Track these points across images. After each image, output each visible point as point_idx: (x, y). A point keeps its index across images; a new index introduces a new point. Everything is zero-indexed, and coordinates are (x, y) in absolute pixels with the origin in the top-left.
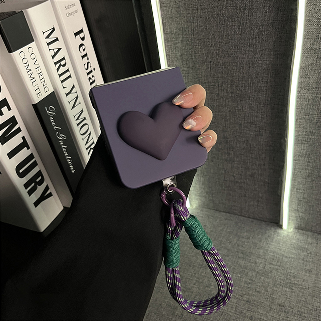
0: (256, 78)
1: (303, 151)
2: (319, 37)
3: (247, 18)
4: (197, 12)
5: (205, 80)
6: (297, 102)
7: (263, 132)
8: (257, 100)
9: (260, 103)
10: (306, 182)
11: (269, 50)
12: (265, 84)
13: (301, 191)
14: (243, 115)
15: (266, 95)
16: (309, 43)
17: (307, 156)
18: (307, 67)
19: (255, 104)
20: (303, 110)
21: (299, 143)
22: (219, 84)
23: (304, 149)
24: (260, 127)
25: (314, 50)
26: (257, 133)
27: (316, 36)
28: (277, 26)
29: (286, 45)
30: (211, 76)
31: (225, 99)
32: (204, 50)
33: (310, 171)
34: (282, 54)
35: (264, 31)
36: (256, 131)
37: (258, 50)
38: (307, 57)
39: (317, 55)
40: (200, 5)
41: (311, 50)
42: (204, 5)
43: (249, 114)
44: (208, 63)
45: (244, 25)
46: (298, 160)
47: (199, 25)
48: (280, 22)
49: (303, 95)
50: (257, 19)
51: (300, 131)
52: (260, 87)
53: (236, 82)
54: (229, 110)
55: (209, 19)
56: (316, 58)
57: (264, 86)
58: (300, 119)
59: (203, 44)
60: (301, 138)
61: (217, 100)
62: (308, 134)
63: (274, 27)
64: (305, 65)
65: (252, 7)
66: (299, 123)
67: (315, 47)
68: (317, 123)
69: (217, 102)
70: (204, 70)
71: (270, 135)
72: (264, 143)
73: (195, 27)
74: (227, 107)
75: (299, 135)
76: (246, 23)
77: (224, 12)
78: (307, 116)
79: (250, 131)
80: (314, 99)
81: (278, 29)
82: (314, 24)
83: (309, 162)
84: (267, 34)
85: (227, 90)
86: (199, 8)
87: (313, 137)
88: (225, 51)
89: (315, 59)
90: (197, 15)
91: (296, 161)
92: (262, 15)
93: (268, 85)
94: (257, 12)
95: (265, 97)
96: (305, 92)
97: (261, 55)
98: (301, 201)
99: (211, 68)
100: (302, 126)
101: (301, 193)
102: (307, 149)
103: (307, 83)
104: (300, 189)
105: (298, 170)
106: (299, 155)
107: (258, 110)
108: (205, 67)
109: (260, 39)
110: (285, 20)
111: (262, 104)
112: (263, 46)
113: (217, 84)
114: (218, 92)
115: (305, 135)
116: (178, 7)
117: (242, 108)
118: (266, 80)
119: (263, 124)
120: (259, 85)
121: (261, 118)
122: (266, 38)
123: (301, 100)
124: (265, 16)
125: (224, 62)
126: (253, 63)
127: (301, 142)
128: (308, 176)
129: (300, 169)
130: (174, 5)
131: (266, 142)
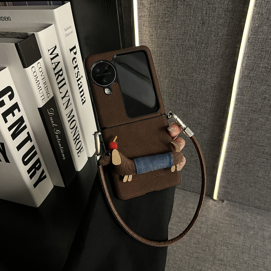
0: (206, 92)
1: (235, 146)
2: (254, 69)
3: (204, 49)
4: (165, 41)
5: (166, 90)
6: (234, 111)
7: (207, 130)
8: (205, 108)
9: (207, 110)
10: (235, 167)
11: (218, 74)
12: (212, 97)
13: (230, 174)
14: (193, 117)
15: (212, 104)
16: (246, 71)
17: (237, 149)
18: (243, 88)
19: (202, 110)
20: (238, 118)
21: (233, 140)
22: (177, 94)
23: (236, 145)
24: (205, 127)
25: (250, 78)
26: (202, 131)
27: (252, 68)
28: (225, 58)
29: (230, 72)
30: (171, 88)
31: (180, 105)
32: (168, 68)
33: (239, 161)
34: (226, 78)
35: (215, 60)
36: (202, 130)
37: (209, 73)
38: (244, 82)
39: (251, 80)
40: (169, 36)
41: (247, 77)
42: (172, 37)
43: (197, 117)
44: (170, 78)
45: (200, 54)
46: (230, 152)
47: (167, 50)
48: (227, 55)
49: (239, 107)
50: (211, 51)
51: (234, 132)
52: (208, 99)
53: (190, 94)
54: (183, 113)
55: (174, 46)
56: (251, 82)
57: (211, 99)
58: (235, 124)
59: (168, 64)
60: (234, 137)
61: (174, 105)
62: (240, 134)
63: (223, 58)
64: (242, 87)
65: (207, 42)
66: (234, 126)
67: (250, 75)
68: (247, 127)
69: (174, 107)
70: (166, 83)
71: (212, 133)
72: (206, 138)
73: (163, 51)
74: (182, 111)
75: (233, 135)
76: (203, 53)
77: (187, 43)
78: (240, 122)
79: (197, 129)
80: (246, 111)
81: (226, 60)
82: (251, 59)
83: (238, 154)
84: (216, 63)
85: (182, 99)
86: (168, 38)
87: (243, 137)
88: (184, 71)
89: (249, 83)
90: (166, 43)
91: (229, 152)
92: (215, 49)
93: (214, 98)
94: (211, 46)
95: (211, 106)
96: (240, 105)
97: (211, 76)
98: (230, 181)
99: (172, 82)
100: (236, 128)
101: (231, 175)
102: (238, 145)
103: (242, 99)
104: (230, 173)
105: (230, 159)
106: (232, 149)
107: (205, 115)
108: (167, 81)
109: (212, 65)
110: (231, 54)
111: (208, 111)
112: (213, 70)
113: (175, 94)
114: (176, 99)
115: (237, 135)
116: (151, 36)
117: (193, 112)
118: (213, 94)
119: (208, 125)
120: (207, 97)
121: (206, 121)
122: (216, 65)
123: (237, 111)
124: (217, 50)
125: (183, 78)
126: (204, 81)
127: (234, 140)
128: (237, 164)
129: (231, 158)
130: (148, 34)
131: (208, 138)
